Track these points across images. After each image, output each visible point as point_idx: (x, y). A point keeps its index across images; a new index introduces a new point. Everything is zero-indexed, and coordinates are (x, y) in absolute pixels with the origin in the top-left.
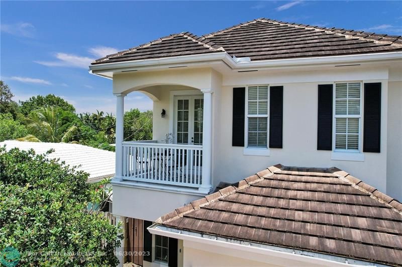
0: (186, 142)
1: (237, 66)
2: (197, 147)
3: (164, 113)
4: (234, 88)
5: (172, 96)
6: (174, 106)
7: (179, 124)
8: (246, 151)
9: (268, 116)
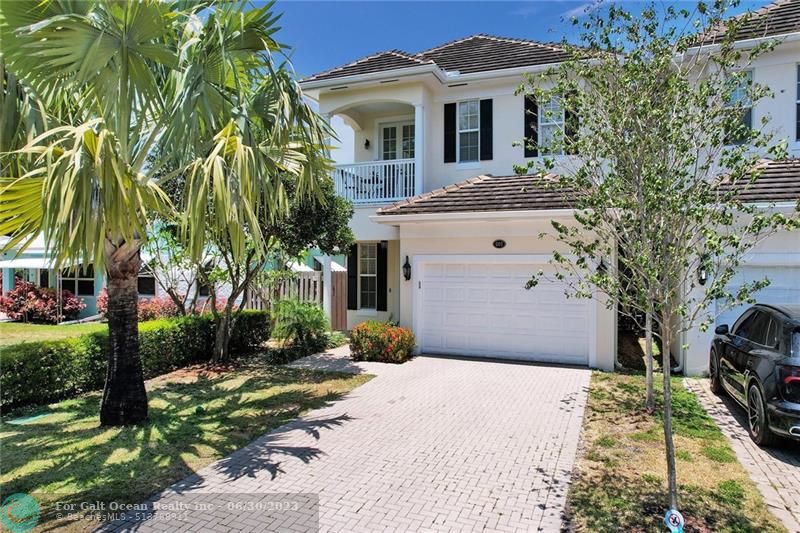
0: (394, 157)
1: (448, 79)
2: (409, 161)
3: (367, 144)
4: (446, 105)
5: (376, 125)
6: (380, 135)
7: (386, 143)
8: (458, 166)
9: (478, 129)
